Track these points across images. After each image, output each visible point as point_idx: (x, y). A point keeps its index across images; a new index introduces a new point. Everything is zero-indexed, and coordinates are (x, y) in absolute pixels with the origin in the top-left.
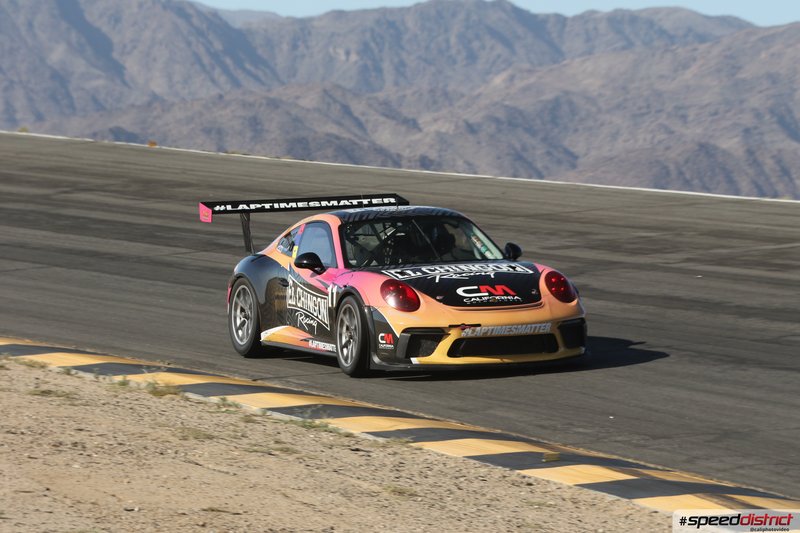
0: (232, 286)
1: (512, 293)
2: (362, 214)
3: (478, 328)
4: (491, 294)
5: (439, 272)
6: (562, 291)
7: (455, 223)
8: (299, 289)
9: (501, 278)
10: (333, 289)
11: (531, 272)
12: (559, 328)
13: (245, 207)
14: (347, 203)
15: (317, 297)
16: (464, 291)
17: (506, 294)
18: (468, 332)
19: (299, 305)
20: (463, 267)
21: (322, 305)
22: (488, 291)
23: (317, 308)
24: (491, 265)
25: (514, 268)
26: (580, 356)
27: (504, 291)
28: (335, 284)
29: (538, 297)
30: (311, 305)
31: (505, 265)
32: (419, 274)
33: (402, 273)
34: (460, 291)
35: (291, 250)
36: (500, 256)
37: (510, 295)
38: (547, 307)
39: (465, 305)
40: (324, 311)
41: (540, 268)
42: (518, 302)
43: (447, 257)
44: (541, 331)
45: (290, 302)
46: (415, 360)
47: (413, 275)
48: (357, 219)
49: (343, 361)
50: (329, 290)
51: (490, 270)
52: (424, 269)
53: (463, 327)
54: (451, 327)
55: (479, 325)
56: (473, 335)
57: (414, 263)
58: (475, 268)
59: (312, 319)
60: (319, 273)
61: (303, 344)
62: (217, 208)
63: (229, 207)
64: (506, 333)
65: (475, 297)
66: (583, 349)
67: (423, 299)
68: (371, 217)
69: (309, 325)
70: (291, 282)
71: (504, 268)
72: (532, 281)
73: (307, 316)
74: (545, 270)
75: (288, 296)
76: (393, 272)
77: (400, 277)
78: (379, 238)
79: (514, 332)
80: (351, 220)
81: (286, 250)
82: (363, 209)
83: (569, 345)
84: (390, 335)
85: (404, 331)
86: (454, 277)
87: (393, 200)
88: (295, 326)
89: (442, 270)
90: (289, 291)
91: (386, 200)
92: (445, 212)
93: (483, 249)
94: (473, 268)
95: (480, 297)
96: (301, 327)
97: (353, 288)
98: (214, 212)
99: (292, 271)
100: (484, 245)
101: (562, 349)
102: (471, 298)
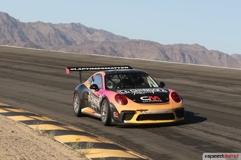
0: (74, 94)
1: (160, 99)
2: (113, 72)
3: (147, 111)
4: (152, 99)
5: (135, 91)
6: (177, 98)
7: (144, 75)
8: (92, 96)
9: (156, 94)
10: (101, 97)
11: (167, 92)
12: (175, 111)
13: (80, 69)
14: (113, 68)
15: (97, 99)
16: (143, 98)
17: (157, 99)
18: (144, 113)
19: (92, 101)
20: (144, 90)
21: (98, 101)
22: (151, 98)
23: (96, 102)
24: (153, 89)
25: (161, 90)
26: (182, 120)
27: (157, 98)
28: (101, 95)
29: (168, 100)
30: (95, 101)
31: (158, 89)
32: (129, 92)
33: (123, 92)
34: (142, 98)
35: (91, 83)
36: (158, 86)
37: (158, 100)
38: (171, 104)
39: (143, 103)
40: (98, 104)
41: (170, 90)
42: (161, 102)
43: (139, 86)
44: (169, 112)
45: (89, 100)
46: (125, 122)
47: (127, 92)
48: (111, 73)
49: (103, 121)
50: (100, 96)
51: (153, 91)
52: (131, 90)
53: (141, 111)
54: (137, 110)
55: (147, 110)
56: (145, 113)
57: (128, 88)
58: (148, 90)
59: (95, 106)
60: (97, 91)
61: (93, 114)
62: (72, 69)
63: (75, 69)
64: (156, 113)
65: (147, 100)
66: (183, 118)
67: (129, 100)
68: (115, 73)
69: (95, 108)
70: (89, 93)
71: (158, 90)
72: (167, 95)
73: (94, 105)
74: (171, 91)
75: (89, 98)
76: (120, 91)
77: (122, 93)
78: (120, 80)
79: (159, 112)
80: (109, 74)
81: (90, 83)
82: (114, 70)
83: (178, 117)
84: (117, 113)
85: (122, 112)
86: (140, 93)
87: (128, 68)
88: (91, 108)
89: (137, 91)
90: (89, 96)
91: (125, 68)
92: (140, 71)
93: (152, 84)
94: (147, 90)
95: (148, 100)
96: (92, 108)
97: (106, 96)
98: (70, 71)
99: (90, 90)
100: (153, 82)
101: (176, 118)
102: (145, 101)
